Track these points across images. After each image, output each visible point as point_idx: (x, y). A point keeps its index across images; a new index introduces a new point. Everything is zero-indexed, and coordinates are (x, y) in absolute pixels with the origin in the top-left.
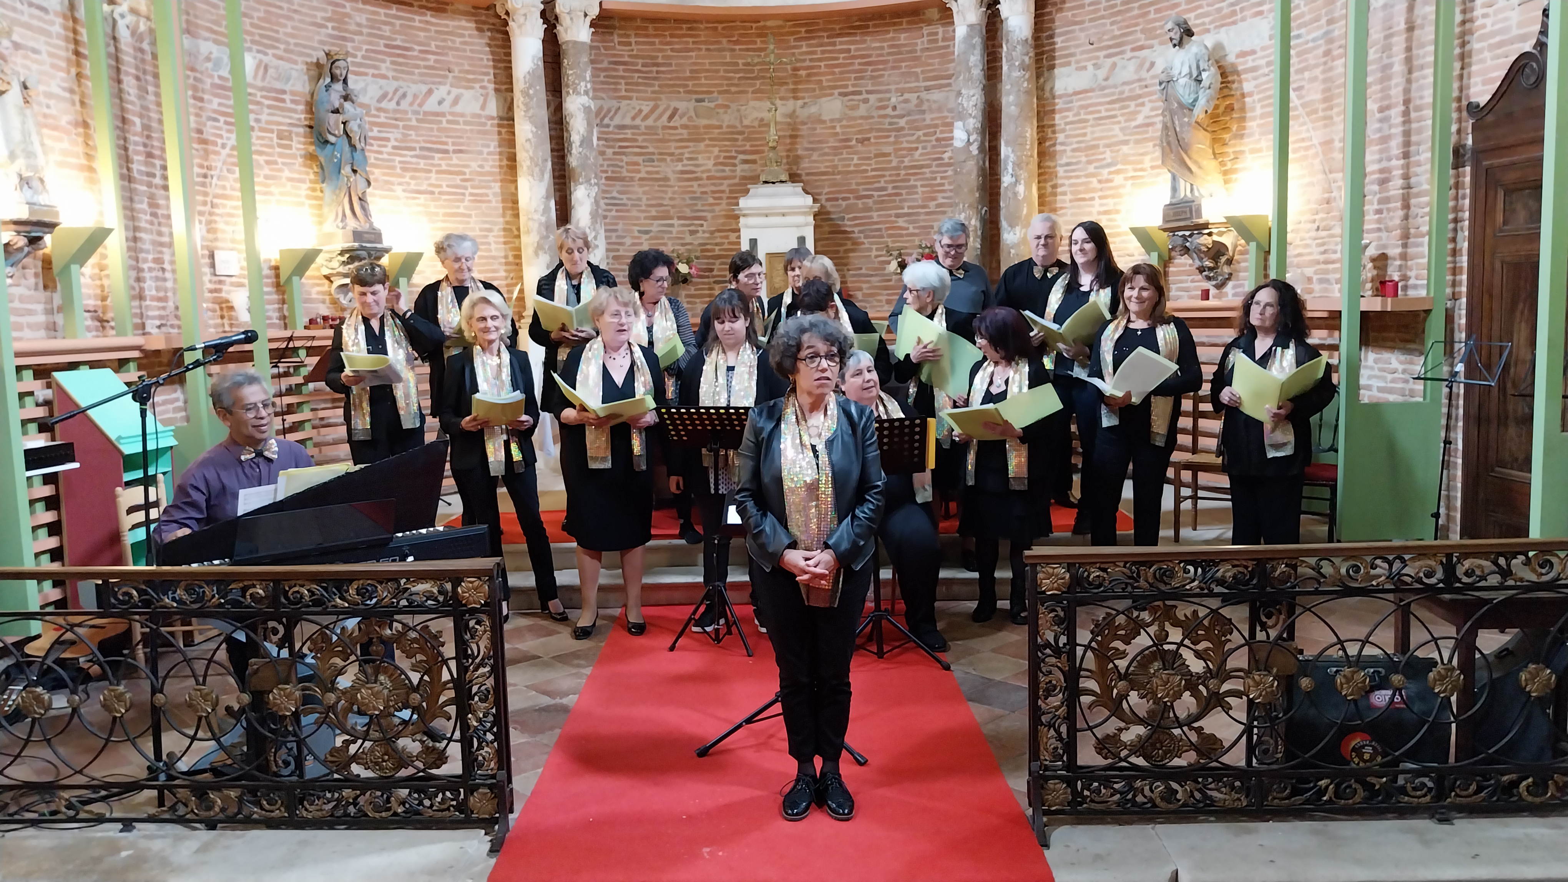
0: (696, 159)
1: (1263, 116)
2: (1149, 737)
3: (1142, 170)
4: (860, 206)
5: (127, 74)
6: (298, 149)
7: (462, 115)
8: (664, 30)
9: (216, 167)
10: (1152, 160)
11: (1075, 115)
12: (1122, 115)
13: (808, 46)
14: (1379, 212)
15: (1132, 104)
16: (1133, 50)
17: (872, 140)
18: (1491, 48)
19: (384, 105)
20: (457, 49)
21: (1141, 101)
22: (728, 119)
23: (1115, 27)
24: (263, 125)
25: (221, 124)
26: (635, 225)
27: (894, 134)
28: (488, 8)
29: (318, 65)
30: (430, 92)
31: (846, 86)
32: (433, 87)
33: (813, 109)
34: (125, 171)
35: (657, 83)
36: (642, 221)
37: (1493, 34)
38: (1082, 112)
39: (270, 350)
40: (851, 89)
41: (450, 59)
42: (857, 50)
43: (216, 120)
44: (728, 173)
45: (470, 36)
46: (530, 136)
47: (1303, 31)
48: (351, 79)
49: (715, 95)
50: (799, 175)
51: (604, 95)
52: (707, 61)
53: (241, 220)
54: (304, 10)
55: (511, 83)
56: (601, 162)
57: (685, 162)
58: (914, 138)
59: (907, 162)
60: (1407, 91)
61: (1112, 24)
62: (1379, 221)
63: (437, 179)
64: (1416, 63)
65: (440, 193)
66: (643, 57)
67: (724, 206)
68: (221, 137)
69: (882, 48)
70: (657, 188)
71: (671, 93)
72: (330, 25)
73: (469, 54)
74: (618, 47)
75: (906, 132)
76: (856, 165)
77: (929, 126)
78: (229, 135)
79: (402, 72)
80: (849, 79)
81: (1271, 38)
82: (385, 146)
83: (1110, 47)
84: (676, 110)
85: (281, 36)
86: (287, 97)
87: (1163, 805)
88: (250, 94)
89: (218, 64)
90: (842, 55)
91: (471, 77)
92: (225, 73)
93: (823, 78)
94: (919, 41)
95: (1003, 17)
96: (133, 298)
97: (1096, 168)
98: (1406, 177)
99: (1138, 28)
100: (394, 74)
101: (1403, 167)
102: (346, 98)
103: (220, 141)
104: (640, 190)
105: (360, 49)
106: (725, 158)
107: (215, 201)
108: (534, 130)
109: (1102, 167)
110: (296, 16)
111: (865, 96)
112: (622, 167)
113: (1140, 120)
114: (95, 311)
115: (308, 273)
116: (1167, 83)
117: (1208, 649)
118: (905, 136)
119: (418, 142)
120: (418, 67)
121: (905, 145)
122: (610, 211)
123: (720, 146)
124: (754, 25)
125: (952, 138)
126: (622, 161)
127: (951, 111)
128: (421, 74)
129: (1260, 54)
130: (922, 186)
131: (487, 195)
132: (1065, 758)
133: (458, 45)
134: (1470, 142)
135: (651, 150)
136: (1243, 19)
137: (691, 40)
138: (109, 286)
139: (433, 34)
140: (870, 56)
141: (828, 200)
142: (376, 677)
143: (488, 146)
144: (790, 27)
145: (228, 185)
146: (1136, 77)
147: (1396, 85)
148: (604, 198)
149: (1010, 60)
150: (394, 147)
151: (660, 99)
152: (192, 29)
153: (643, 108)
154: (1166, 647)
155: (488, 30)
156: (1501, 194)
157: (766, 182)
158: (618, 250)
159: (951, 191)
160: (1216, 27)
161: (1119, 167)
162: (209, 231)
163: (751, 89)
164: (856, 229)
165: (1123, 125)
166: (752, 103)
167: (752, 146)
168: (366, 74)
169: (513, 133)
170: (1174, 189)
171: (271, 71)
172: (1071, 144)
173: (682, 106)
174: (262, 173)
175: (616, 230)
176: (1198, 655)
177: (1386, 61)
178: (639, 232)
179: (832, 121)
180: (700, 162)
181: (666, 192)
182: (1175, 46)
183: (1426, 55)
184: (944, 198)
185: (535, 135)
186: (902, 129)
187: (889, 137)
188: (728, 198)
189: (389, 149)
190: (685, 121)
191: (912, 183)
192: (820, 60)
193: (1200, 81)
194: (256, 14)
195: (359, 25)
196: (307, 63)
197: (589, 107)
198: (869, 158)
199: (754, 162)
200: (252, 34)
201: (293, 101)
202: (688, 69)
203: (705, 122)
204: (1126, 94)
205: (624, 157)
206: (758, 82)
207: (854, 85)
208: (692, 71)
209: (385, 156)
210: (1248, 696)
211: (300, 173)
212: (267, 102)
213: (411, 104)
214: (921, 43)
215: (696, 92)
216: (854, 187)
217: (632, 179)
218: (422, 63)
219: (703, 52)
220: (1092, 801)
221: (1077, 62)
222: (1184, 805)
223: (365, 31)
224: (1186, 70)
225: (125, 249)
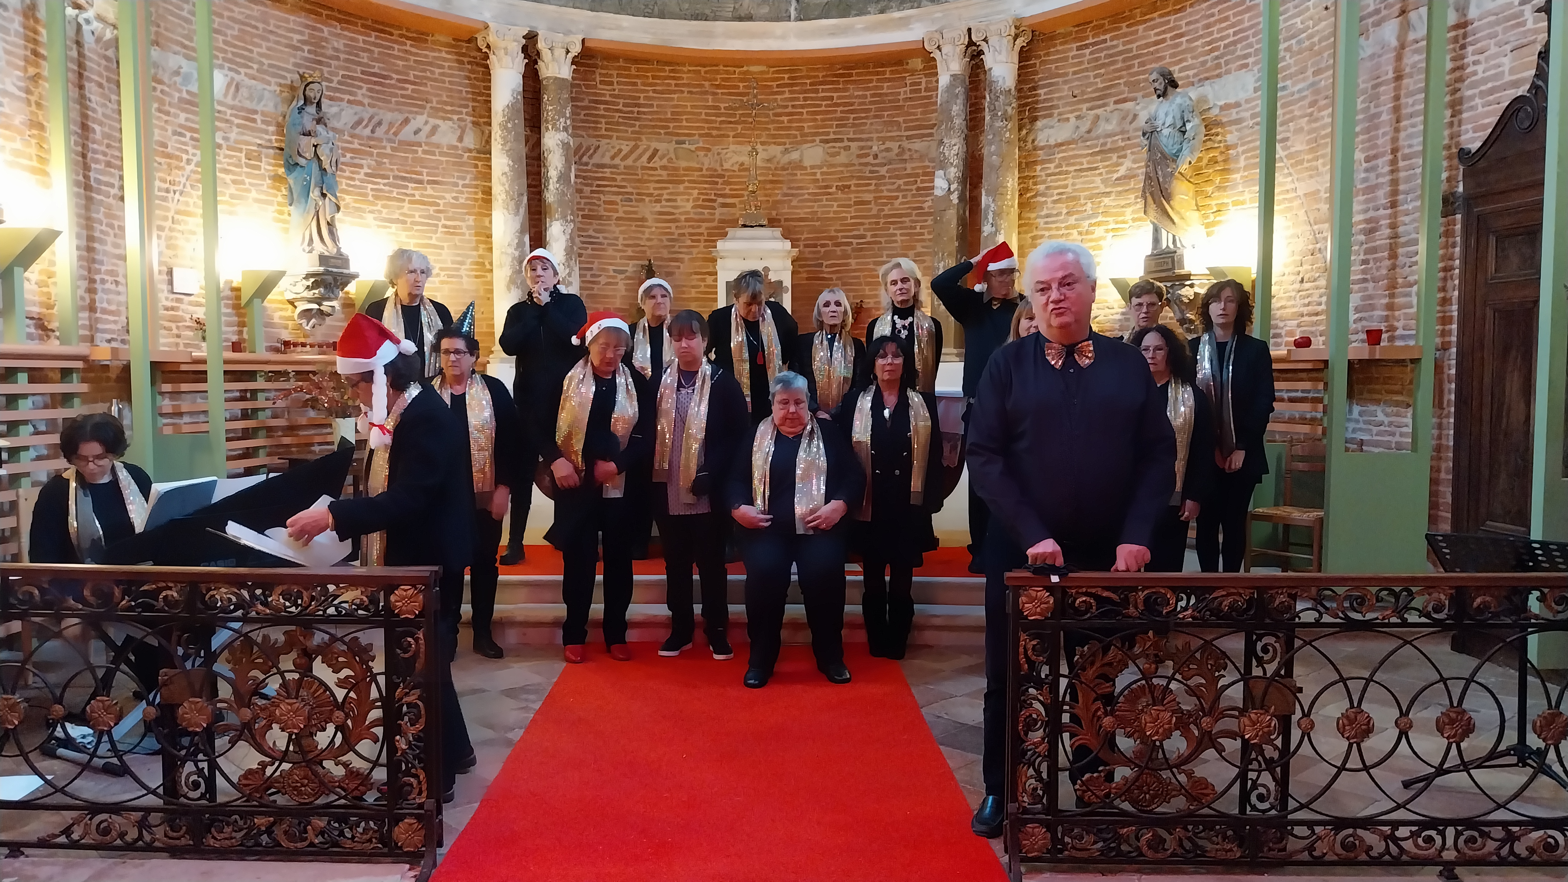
0: (675, 200)
1: (1246, 168)
2: (1137, 779)
3: (1124, 222)
4: (839, 253)
5: (90, 80)
6: (268, 170)
7: (438, 146)
8: (647, 71)
9: (180, 182)
10: (1133, 212)
11: (1056, 167)
12: (1104, 167)
13: (791, 92)
14: (1365, 262)
15: (1114, 156)
16: (1116, 102)
17: (853, 188)
18: (1482, 94)
19: (358, 131)
20: (435, 80)
21: (1123, 153)
22: (707, 162)
23: (1098, 80)
24: (231, 143)
25: (187, 139)
26: (611, 264)
27: (874, 182)
28: (469, 41)
29: (292, 88)
30: (406, 121)
31: (828, 134)
32: (410, 116)
33: (795, 156)
34: (81, 178)
35: (637, 123)
36: (619, 261)
37: (1485, 81)
38: (1064, 164)
39: (225, 372)
40: (832, 136)
41: (429, 89)
42: (839, 98)
43: (181, 134)
44: (707, 216)
45: (450, 68)
46: (507, 169)
47: (1288, 83)
48: (325, 103)
49: (696, 137)
50: (779, 221)
51: (584, 133)
52: (689, 104)
53: (201, 238)
54: (280, 32)
55: (490, 117)
56: (579, 200)
57: (664, 203)
58: (896, 186)
59: (887, 210)
60: (1395, 140)
61: (1095, 77)
62: (1364, 272)
63: (409, 209)
64: (1405, 111)
65: (413, 223)
66: (625, 98)
67: (702, 249)
68: (187, 152)
69: (865, 97)
70: (633, 228)
71: (650, 133)
72: (306, 48)
73: (447, 85)
74: (599, 86)
75: (887, 180)
76: (835, 212)
77: (909, 176)
78: (195, 151)
79: (379, 99)
80: (831, 126)
81: (1256, 90)
82: (359, 173)
83: (1093, 99)
84: (656, 151)
85: (255, 55)
86: (258, 117)
87: (1150, 854)
88: (219, 112)
89: (187, 79)
90: (824, 103)
91: (449, 108)
92: (194, 88)
93: (805, 125)
94: (902, 90)
95: (987, 68)
96: (82, 309)
97: (1076, 220)
98: (1393, 226)
99: (1121, 81)
100: (370, 101)
101: (1390, 216)
102: (319, 121)
103: (185, 157)
104: (617, 229)
105: (337, 75)
106: (704, 200)
107: (177, 217)
108: (511, 163)
109: (1084, 219)
110: (272, 37)
111: (846, 143)
112: (599, 206)
113: (1122, 171)
114: (40, 319)
115: (269, 297)
116: (1150, 133)
117: (1202, 685)
118: (885, 184)
119: (392, 170)
120: (396, 95)
121: (885, 194)
122: (586, 249)
123: (699, 189)
124: (737, 70)
125: (933, 188)
126: (599, 199)
127: (932, 160)
128: (397, 103)
129: (1245, 106)
130: (901, 235)
131: (460, 227)
132: (1044, 801)
133: (437, 76)
134: (1461, 189)
135: (629, 190)
136: (1228, 72)
137: (673, 82)
138: (56, 295)
139: (412, 63)
140: (852, 104)
141: (806, 246)
142: (298, 692)
143: (464, 179)
144: (774, 73)
145: (191, 201)
146: (1118, 130)
147: (1384, 134)
148: (579, 236)
149: (993, 111)
150: (366, 174)
151: (640, 139)
152: (161, 41)
153: (623, 147)
154: (1155, 681)
155: (469, 63)
156: (1492, 241)
157: (745, 226)
158: (593, 289)
159: (930, 240)
160: (1200, 80)
161: (1100, 218)
162: (168, 247)
163: (731, 134)
164: (834, 276)
165: (1105, 176)
166: (732, 147)
167: (731, 190)
168: (342, 100)
169: (490, 167)
170: (1156, 240)
171: (244, 92)
172: (1052, 196)
173: (662, 147)
174: (228, 192)
175: (591, 269)
176: (1192, 691)
177: (1373, 111)
178: (615, 271)
179: (812, 167)
180: (679, 203)
181: (643, 233)
182: (1159, 96)
183: (1413, 103)
184: (923, 247)
185: (512, 169)
186: (884, 177)
187: (870, 184)
188: (706, 241)
189: (362, 176)
190: (664, 162)
191: (891, 231)
192: (802, 107)
193: (1184, 133)
194: (229, 32)
195: (336, 50)
196: (280, 85)
197: (568, 143)
198: (849, 206)
199: (733, 205)
200: (225, 52)
201: (263, 122)
202: (669, 111)
203: (683, 164)
204: (1109, 146)
205: (602, 196)
206: (739, 127)
207: (834, 133)
208: (673, 113)
209: (357, 183)
210: (1242, 737)
211: (268, 194)
212: (237, 121)
213: (387, 132)
214: (904, 92)
215: (678, 135)
216: (833, 234)
217: (609, 218)
218: (400, 92)
219: (685, 94)
220: (1073, 847)
221: (1060, 114)
222: (1173, 855)
223: (342, 56)
224: (1169, 121)
225: (75, 259)
